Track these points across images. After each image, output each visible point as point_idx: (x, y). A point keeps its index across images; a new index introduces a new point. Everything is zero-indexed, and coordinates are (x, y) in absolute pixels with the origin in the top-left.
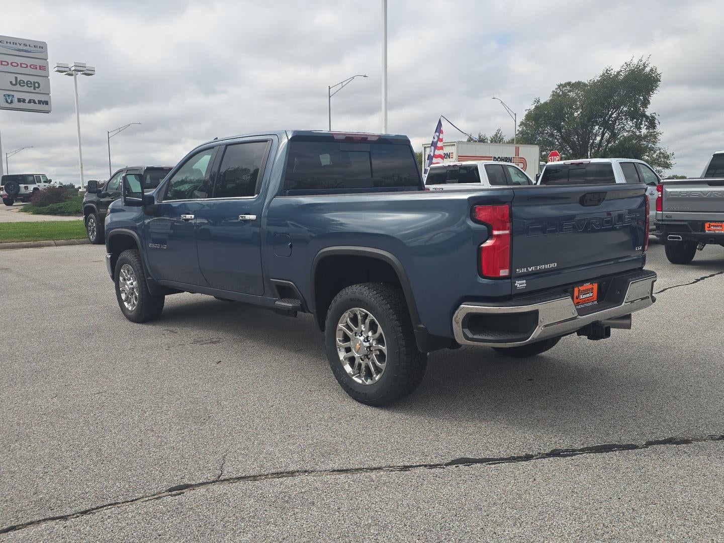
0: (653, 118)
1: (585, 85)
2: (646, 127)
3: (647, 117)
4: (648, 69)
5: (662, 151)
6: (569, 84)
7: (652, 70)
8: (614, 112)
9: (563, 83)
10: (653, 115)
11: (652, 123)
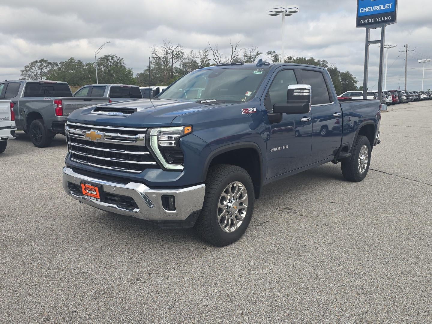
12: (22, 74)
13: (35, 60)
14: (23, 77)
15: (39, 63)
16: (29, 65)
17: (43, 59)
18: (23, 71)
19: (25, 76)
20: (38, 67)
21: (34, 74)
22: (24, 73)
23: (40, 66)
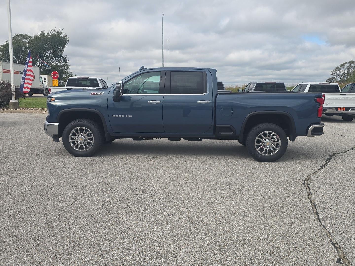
0: (66, 58)
1: (30, 37)
2: (62, 62)
3: (63, 57)
4: (63, 35)
5: (71, 73)
6: (21, 35)
7: (64, 35)
8: (47, 53)
9: (18, 34)
10: (66, 56)
11: (65, 60)
12: (333, 74)
13: (345, 62)
14: (332, 76)
15: (348, 64)
16: (339, 66)
17: (352, 61)
18: (333, 72)
19: (334, 75)
20: (347, 68)
21: (342, 73)
22: (334, 73)
23: (348, 67)
